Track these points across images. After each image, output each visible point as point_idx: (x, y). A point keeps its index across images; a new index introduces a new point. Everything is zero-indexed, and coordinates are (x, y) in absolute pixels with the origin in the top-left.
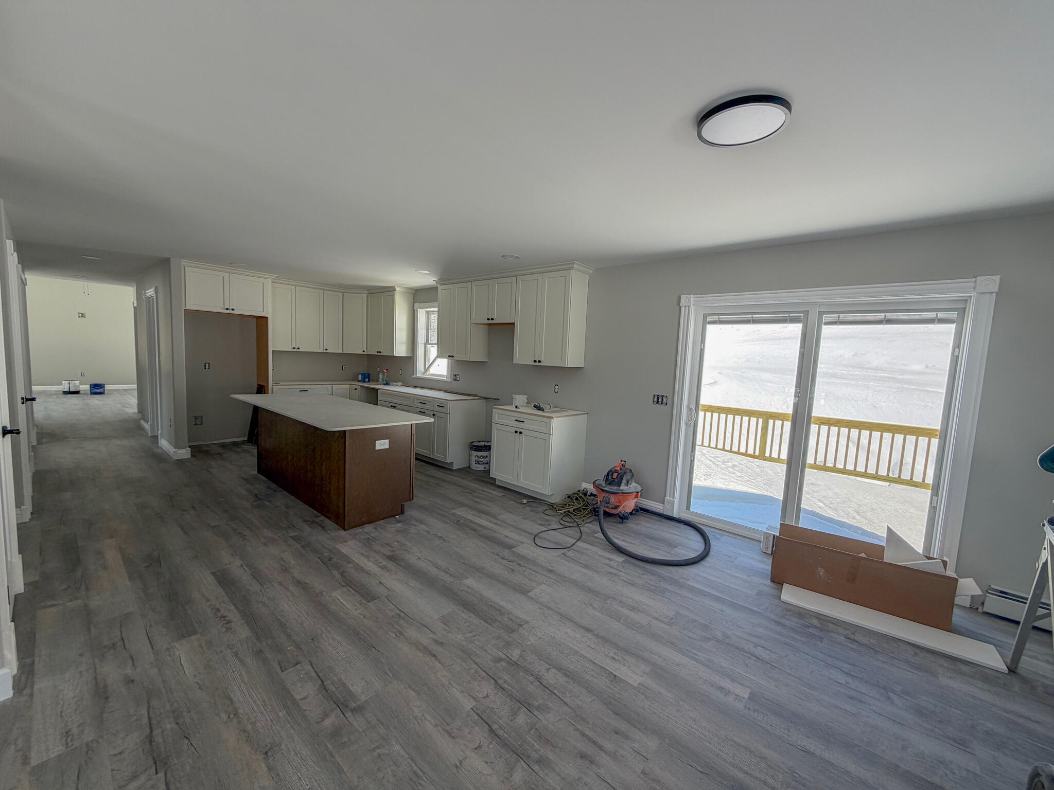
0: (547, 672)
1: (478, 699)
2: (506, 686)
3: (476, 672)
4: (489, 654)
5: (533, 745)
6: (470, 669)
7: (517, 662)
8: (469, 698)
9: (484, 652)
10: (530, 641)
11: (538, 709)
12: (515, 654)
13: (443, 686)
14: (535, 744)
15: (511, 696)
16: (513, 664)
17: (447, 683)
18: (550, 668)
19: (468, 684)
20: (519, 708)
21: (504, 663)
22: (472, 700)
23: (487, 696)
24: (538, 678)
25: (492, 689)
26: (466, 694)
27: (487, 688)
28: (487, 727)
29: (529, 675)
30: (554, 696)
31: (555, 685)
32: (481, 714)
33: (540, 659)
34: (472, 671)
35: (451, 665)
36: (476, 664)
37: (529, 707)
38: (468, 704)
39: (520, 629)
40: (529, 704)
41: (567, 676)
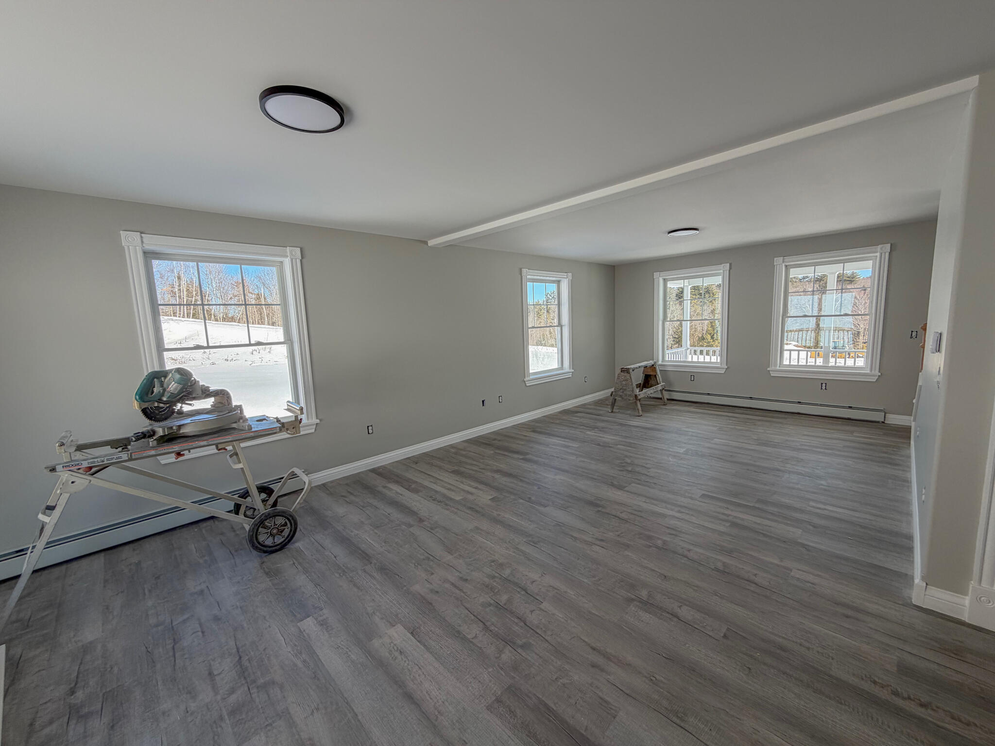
0: (476, 634)
1: (539, 609)
2: (516, 620)
3: (545, 632)
4: (536, 653)
5: (497, 584)
6: (552, 635)
7: (506, 644)
8: (545, 610)
9: (541, 655)
10: (489, 673)
11: (490, 605)
12: (507, 655)
13: (572, 619)
14: (495, 585)
15: (512, 612)
16: (510, 642)
17: (569, 622)
18: (473, 639)
19: (550, 620)
20: (505, 604)
21: (519, 642)
22: (543, 608)
23: (532, 612)
24: (486, 628)
25: (528, 617)
26: (550, 613)
27: (534, 619)
28: (529, 592)
29: (494, 631)
30: (475, 614)
31: (472, 622)
32: (535, 600)
33: (480, 648)
34: (549, 633)
35: (572, 638)
36: (547, 640)
37: (498, 606)
38: (545, 605)
39: (499, 693)
40: (497, 607)
41: (459, 632)
